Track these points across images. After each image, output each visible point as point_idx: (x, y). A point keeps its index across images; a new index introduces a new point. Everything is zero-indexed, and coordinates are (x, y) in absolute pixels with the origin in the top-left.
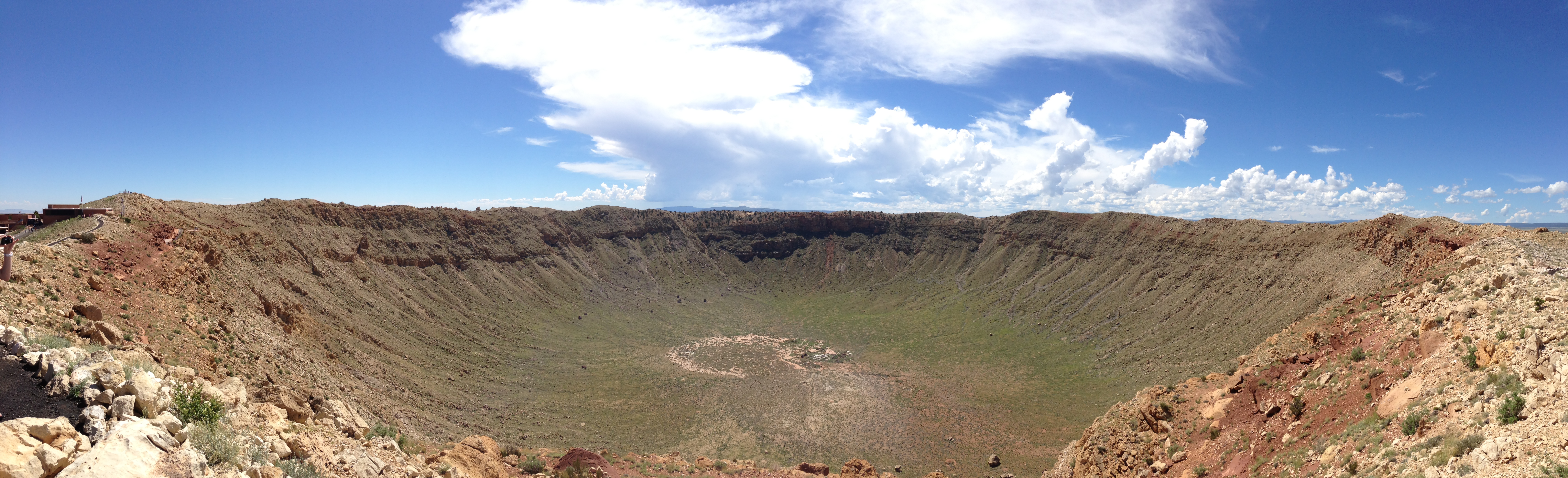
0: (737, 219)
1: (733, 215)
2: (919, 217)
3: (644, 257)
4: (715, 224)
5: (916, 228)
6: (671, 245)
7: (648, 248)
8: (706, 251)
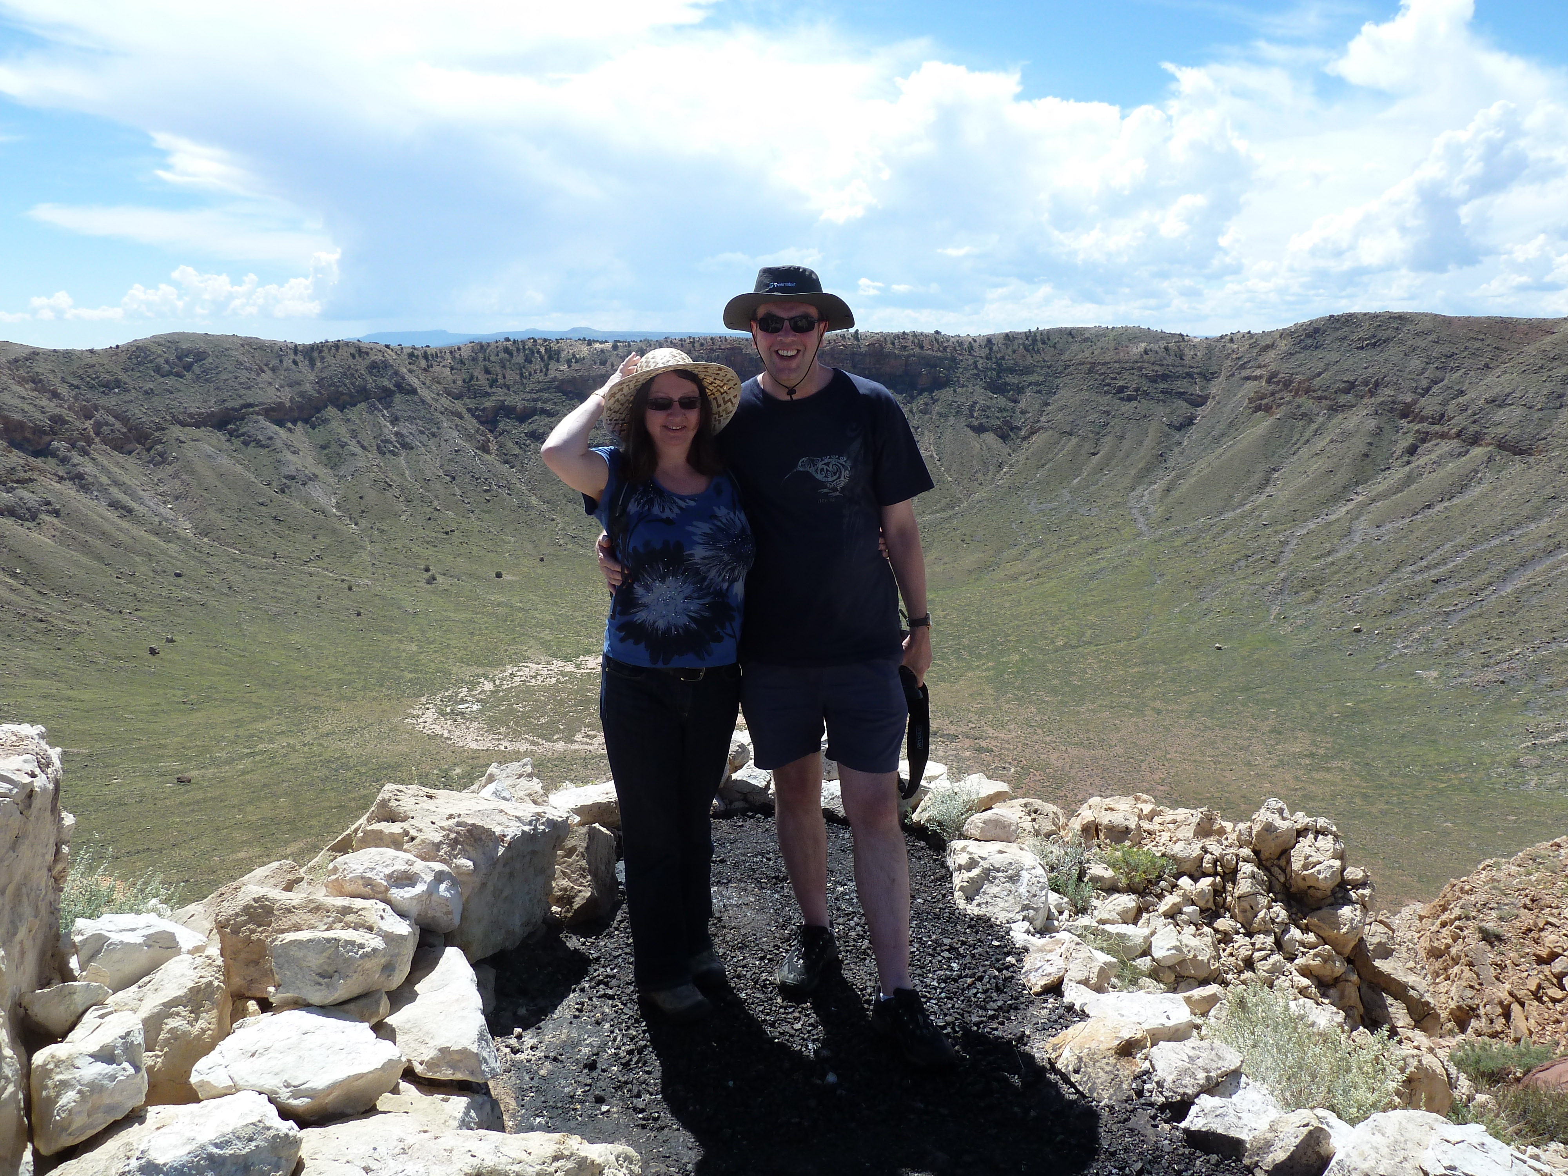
0: (569, 362)
1: (558, 352)
2: (1035, 341)
3: (322, 471)
4: (512, 376)
5: (1028, 371)
6: (397, 434)
7: (334, 447)
8: (493, 447)
